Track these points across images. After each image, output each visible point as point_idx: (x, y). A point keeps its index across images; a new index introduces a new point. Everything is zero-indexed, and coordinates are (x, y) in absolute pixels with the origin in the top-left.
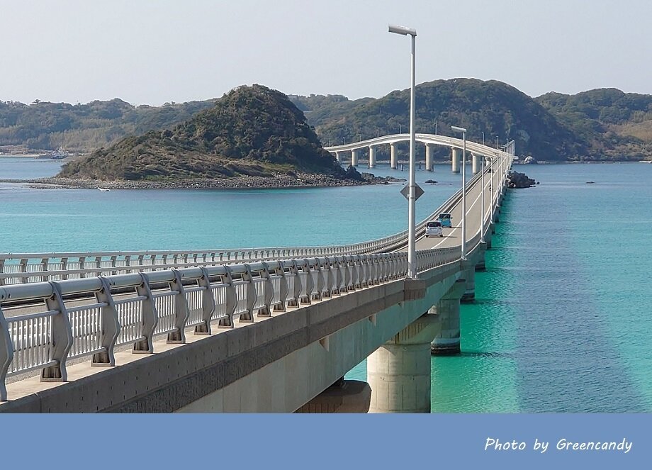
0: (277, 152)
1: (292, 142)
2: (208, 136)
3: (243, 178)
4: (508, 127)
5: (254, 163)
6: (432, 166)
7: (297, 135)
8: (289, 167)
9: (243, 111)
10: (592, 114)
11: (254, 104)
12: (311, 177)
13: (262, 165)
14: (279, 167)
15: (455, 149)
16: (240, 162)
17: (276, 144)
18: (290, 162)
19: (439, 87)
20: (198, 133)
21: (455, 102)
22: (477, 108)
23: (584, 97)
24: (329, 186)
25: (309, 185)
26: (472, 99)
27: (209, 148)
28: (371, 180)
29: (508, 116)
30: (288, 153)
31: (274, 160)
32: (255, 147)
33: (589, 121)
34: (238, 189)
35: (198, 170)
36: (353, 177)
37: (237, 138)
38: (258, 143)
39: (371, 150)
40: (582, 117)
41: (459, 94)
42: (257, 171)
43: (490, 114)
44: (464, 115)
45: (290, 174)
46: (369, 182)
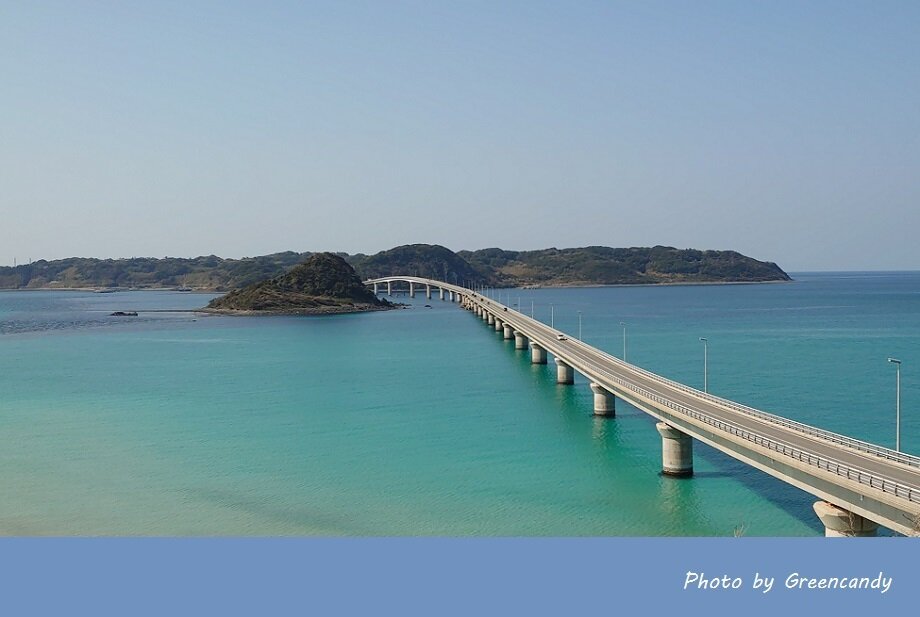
1: (350, 285)
2: (299, 282)
3: (323, 307)
4: (446, 270)
5: (328, 298)
6: (414, 292)
7: (352, 281)
8: (347, 300)
9: (320, 268)
11: (325, 264)
12: (362, 305)
13: (333, 299)
14: (341, 300)
16: (321, 298)
17: (340, 287)
18: (349, 297)
20: (293, 281)
22: (428, 260)
23: (481, 253)
25: (362, 311)
26: (425, 255)
27: (301, 290)
29: (446, 264)
30: (348, 291)
31: (339, 296)
32: (329, 289)
35: (297, 303)
38: (330, 286)
41: (418, 252)
42: (331, 303)
43: (436, 263)
45: (350, 304)
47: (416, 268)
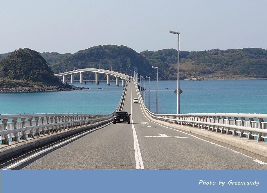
0: (35, 76)
1: (41, 72)
2: (5, 70)
3: (21, 88)
4: (129, 65)
5: (25, 82)
6: (98, 82)
7: (43, 69)
8: (40, 83)
9: (20, 59)
10: (163, 59)
11: (24, 57)
12: (50, 87)
13: (29, 82)
14: (36, 83)
15: (108, 75)
16: (20, 81)
17: (34, 73)
18: (40, 81)
19: (99, 48)
20: (1, 69)
21: (106, 55)
22: (115, 57)
23: (160, 52)
24: (57, 91)
25: (49, 91)
26: (113, 54)
27: (6, 75)
28: (75, 88)
29: (129, 61)
30: (40, 77)
31: (33, 80)
32: (26, 75)
33: (162, 62)
34: (19, 93)
35: (2, 85)
36: (67, 87)
37: (18, 71)
38: (27, 73)
39: (71, 75)
40: (159, 61)
41: (108, 51)
42: (27, 85)
43: (121, 60)
44: (110, 60)
45: (41, 86)
46: (74, 89)
47: (106, 63)
